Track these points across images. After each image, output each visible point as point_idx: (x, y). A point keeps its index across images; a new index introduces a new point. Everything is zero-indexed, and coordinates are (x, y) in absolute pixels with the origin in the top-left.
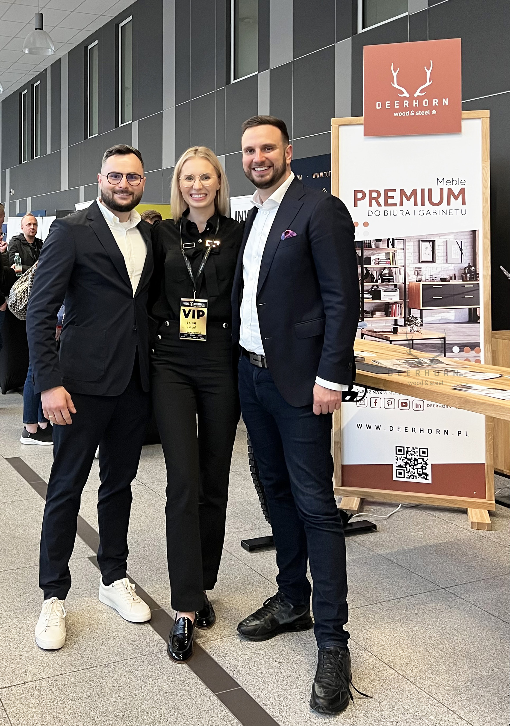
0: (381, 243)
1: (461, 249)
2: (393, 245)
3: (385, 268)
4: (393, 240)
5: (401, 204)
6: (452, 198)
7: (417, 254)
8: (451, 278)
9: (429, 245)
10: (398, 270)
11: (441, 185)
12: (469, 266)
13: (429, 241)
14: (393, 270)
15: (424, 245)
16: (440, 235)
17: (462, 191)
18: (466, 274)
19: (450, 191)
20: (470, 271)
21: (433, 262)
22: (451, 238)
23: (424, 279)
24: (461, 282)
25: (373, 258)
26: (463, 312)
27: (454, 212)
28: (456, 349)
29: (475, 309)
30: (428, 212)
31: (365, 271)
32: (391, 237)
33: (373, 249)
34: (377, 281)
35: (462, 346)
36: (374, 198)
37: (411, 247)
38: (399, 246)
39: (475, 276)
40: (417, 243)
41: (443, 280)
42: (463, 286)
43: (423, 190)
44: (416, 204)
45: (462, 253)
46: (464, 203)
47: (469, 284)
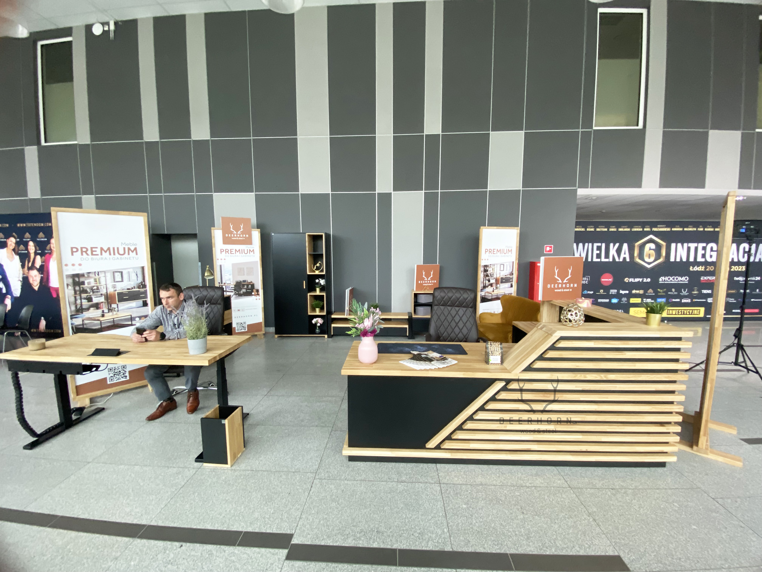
0: (90, 274)
1: (137, 275)
2: (98, 275)
3: (94, 286)
4: (98, 273)
5: (101, 254)
6: (130, 251)
7: (113, 278)
8: (132, 288)
9: (119, 274)
10: (102, 287)
11: (124, 246)
12: (142, 282)
13: (119, 272)
14: (100, 287)
15: (116, 274)
16: (125, 269)
17: (135, 249)
18: (140, 286)
19: (129, 249)
20: (142, 285)
21: (122, 281)
22: (131, 270)
23: (117, 289)
24: (138, 289)
25: (86, 282)
26: (140, 302)
27: (132, 258)
28: (137, 319)
29: (146, 301)
30: (118, 258)
31: (81, 289)
32: (97, 271)
33: (86, 277)
34: (90, 293)
35: (140, 317)
36: (84, 252)
37: (109, 276)
38: (102, 275)
39: (144, 286)
40: (112, 274)
41: (128, 289)
42: (139, 291)
43: (114, 249)
44: (110, 254)
45: (137, 277)
46: (137, 254)
47: (142, 290)
